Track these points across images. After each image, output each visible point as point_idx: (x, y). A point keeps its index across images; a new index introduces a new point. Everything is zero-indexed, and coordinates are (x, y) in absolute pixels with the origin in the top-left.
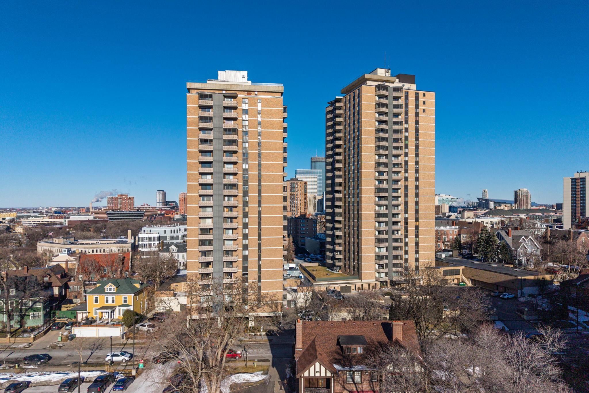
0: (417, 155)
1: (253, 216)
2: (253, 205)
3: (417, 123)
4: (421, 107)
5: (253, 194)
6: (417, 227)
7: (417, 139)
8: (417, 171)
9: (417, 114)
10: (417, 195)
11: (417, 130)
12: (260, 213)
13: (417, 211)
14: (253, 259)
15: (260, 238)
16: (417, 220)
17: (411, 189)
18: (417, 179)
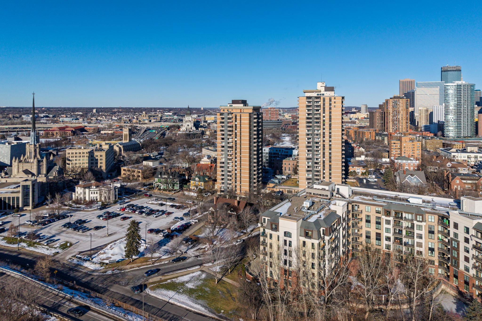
0: (330, 129)
1: (238, 158)
2: (238, 154)
3: (330, 113)
4: (333, 104)
5: (238, 150)
6: (330, 166)
7: (330, 120)
8: (330, 137)
9: (330, 109)
10: (330, 149)
11: (330, 116)
12: (241, 157)
13: (330, 158)
14: (238, 175)
15: (241, 167)
16: (330, 162)
17: (327, 146)
18: (330, 141)
